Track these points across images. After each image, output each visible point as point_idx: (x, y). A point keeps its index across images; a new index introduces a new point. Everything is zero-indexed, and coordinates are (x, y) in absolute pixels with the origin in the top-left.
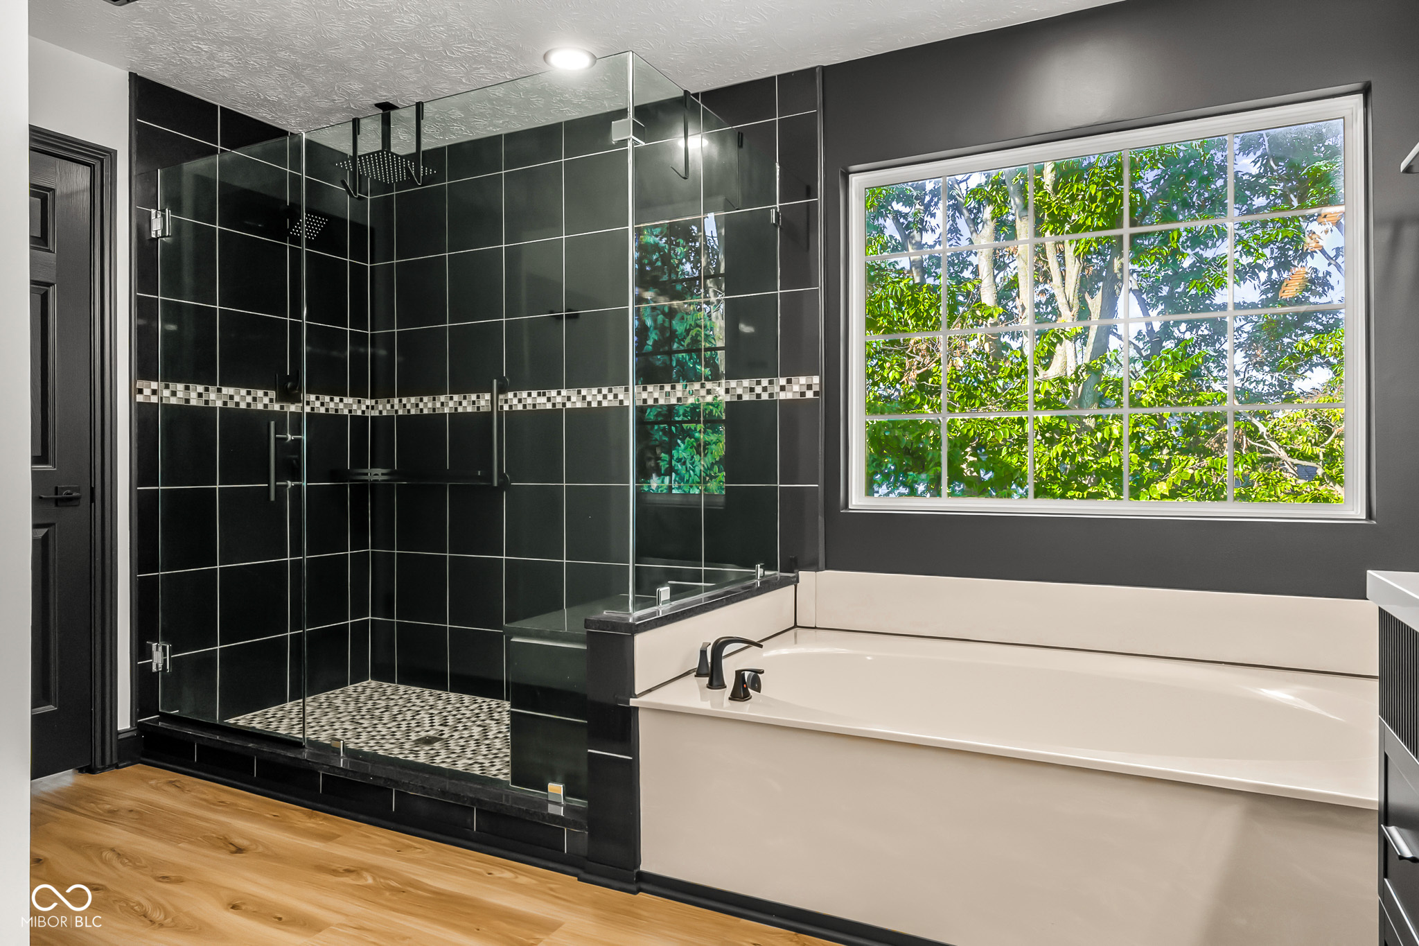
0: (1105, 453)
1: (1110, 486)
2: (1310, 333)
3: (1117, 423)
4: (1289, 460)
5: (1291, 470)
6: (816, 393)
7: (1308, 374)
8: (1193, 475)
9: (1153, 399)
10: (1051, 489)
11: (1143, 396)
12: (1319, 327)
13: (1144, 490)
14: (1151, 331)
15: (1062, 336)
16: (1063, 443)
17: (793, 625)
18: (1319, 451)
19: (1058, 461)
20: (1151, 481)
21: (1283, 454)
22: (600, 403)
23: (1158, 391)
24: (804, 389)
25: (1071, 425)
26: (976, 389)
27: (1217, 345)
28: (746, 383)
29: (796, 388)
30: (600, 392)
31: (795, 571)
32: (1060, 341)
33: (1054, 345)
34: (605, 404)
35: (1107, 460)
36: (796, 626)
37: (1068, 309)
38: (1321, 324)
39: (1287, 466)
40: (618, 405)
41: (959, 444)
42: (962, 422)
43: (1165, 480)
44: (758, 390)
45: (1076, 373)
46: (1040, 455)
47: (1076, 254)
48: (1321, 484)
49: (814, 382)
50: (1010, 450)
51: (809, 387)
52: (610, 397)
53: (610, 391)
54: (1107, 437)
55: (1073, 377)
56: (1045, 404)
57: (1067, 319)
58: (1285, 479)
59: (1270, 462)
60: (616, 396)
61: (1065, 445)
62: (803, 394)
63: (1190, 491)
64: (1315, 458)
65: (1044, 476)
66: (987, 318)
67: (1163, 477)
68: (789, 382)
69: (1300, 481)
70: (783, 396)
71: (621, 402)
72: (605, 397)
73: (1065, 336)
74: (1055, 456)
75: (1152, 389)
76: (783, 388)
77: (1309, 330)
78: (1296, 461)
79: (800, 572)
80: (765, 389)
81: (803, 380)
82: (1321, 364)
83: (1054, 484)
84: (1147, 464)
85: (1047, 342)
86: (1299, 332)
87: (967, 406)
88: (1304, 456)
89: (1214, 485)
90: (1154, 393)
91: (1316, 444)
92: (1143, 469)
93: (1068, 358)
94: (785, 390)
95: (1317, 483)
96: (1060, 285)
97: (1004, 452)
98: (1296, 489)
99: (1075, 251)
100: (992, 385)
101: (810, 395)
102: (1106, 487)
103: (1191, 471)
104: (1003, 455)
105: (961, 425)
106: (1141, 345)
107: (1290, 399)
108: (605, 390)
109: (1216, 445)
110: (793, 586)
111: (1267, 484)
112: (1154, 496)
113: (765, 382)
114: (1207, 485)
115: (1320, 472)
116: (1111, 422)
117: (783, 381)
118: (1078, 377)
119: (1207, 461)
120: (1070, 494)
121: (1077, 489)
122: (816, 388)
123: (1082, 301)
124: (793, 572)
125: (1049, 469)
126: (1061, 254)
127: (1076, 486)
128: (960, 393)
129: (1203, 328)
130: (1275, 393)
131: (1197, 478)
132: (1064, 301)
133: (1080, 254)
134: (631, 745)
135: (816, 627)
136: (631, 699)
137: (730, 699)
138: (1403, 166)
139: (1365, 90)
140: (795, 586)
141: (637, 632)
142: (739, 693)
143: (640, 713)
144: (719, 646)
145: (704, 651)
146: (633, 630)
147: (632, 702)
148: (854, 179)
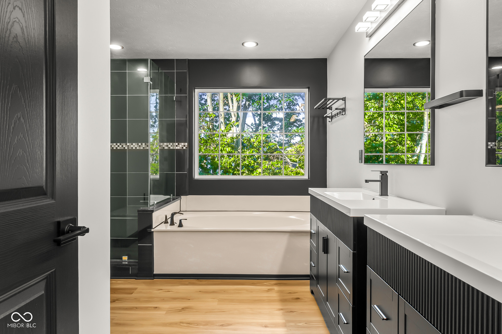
0: (244, 160)
1: (246, 170)
2: (295, 127)
3: (248, 151)
4: (290, 162)
5: (291, 165)
7: (295, 138)
8: (267, 167)
9: (257, 145)
10: (229, 171)
11: (255, 144)
12: (298, 125)
13: (255, 171)
14: (256, 124)
15: (233, 125)
18: (297, 160)
19: (232, 162)
20: (257, 168)
21: (289, 161)
22: (117, 148)
23: (259, 142)
25: (235, 152)
26: (208, 140)
27: (273, 128)
28: (166, 144)
29: (180, 146)
30: (117, 144)
32: (233, 127)
33: (231, 127)
34: (118, 148)
35: (245, 162)
36: (180, 211)
37: (234, 116)
38: (298, 124)
39: (290, 164)
40: (123, 149)
41: (203, 157)
42: (204, 150)
43: (260, 168)
44: (169, 146)
45: (236, 136)
46: (227, 161)
47: (237, 100)
48: (298, 169)
50: (218, 159)
51: (184, 146)
52: (120, 146)
53: (120, 144)
54: (245, 155)
55: (236, 137)
56: (228, 145)
57: (234, 119)
58: (289, 167)
59: (286, 163)
60: (122, 146)
61: (234, 158)
62: (183, 148)
63: (266, 171)
64: (296, 162)
65: (228, 167)
66: (210, 117)
67: (260, 167)
68: (178, 144)
69: (293, 168)
70: (176, 148)
72: (118, 146)
73: (234, 125)
75: (257, 142)
76: (177, 146)
77: (295, 126)
78: (292, 163)
79: (182, 196)
80: (171, 146)
81: (183, 144)
82: (298, 136)
83: (230, 169)
84: (256, 163)
85: (229, 127)
86: (293, 126)
87: (205, 145)
88: (294, 161)
89: (272, 169)
90: (258, 143)
91: (297, 158)
92: (255, 165)
93: (235, 131)
95: (297, 168)
96: (232, 109)
97: (216, 160)
98: (292, 170)
99: (236, 100)
100: (213, 139)
102: (245, 170)
103: (267, 166)
104: (216, 161)
105: (203, 151)
106: (252, 127)
107: (290, 146)
108: (118, 144)
109: (273, 158)
111: (285, 169)
112: (258, 173)
113: (171, 144)
114: (270, 169)
115: (297, 165)
116: (246, 151)
118: (237, 137)
119: (271, 163)
120: (235, 172)
121: (237, 171)
123: (238, 114)
125: (229, 165)
126: (232, 100)
127: (237, 170)
128: (203, 141)
129: (269, 123)
130: (287, 143)
131: (268, 167)
132: (233, 114)
133: (238, 100)
134: (152, 242)
135: (186, 211)
136: (152, 229)
137: (178, 227)
138: (315, 107)
139: (309, 88)
140: (180, 200)
141: (153, 212)
142: (181, 225)
143: (154, 233)
144: (173, 215)
145: (166, 217)
146: (152, 211)
147: (152, 230)
148: (196, 90)
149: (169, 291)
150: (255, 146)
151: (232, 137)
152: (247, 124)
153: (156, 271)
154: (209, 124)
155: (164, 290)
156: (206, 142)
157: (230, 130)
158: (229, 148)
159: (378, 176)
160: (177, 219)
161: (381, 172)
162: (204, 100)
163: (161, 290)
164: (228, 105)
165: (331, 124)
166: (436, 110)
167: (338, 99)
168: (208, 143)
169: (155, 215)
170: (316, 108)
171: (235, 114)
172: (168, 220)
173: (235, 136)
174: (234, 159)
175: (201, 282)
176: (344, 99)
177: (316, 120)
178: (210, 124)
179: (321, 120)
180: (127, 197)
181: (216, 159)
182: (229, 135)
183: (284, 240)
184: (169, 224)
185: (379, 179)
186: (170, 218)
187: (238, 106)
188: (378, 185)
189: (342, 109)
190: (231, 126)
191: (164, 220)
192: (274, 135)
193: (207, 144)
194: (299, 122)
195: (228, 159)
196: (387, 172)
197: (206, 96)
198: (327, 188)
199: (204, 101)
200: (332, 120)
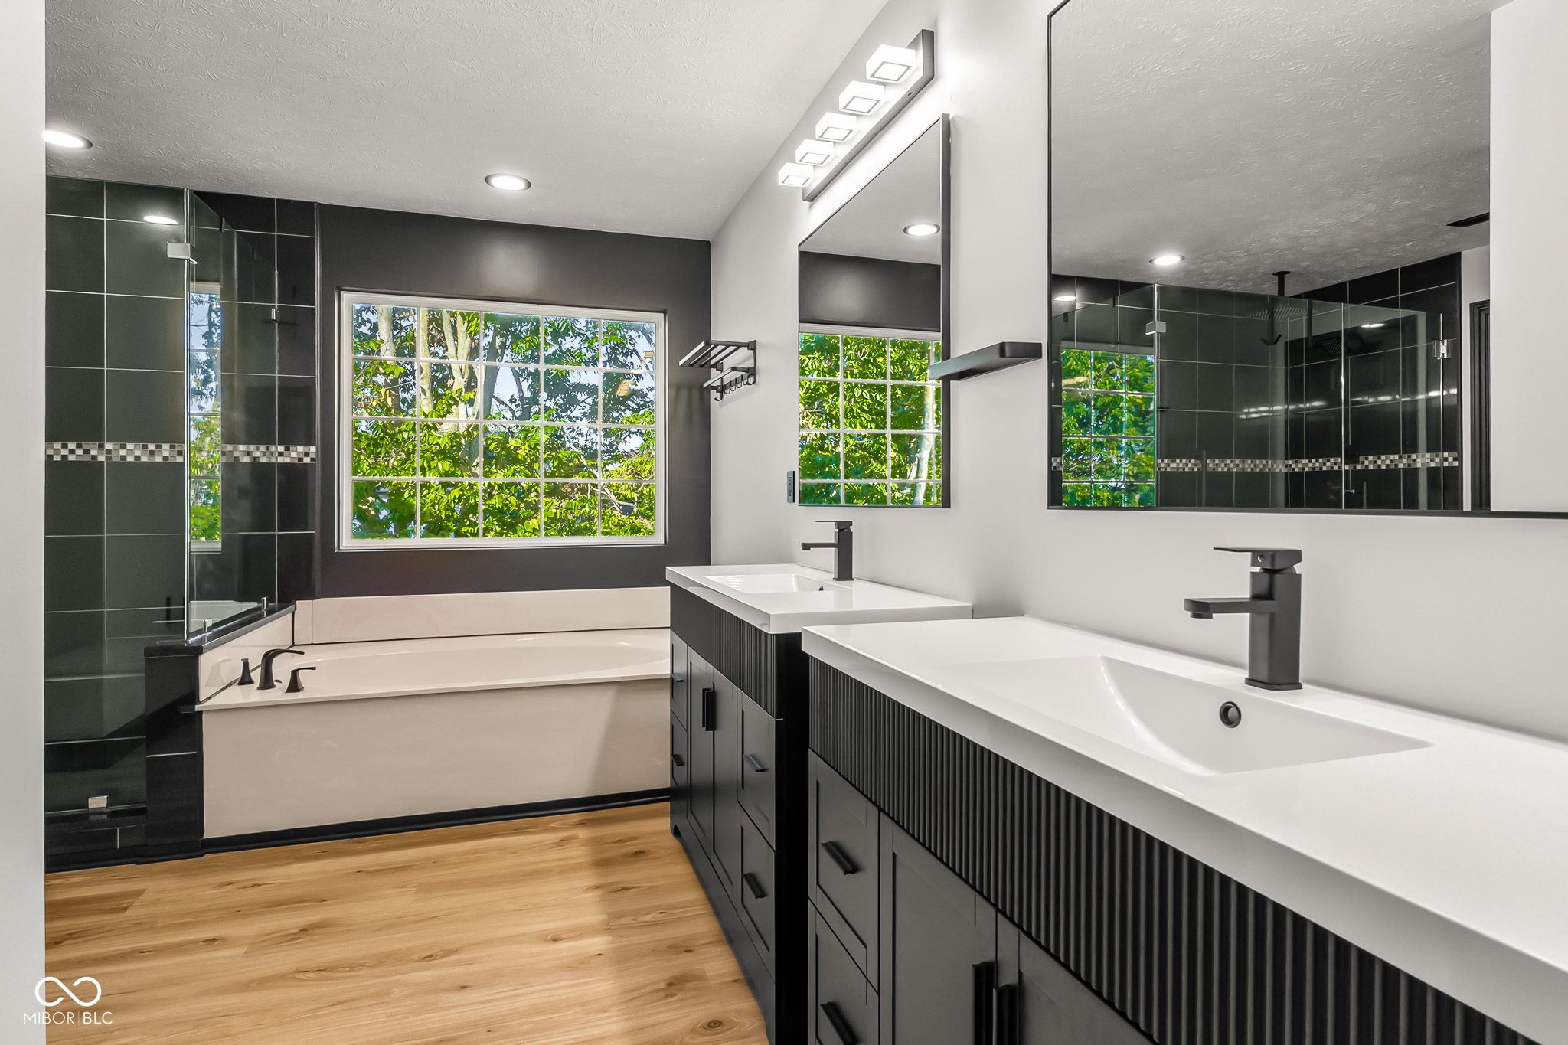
0: (491, 496)
1: (496, 523)
2: (630, 410)
3: (500, 472)
4: (617, 501)
5: (618, 509)
7: (628, 439)
8: (556, 513)
9: (527, 454)
10: (446, 526)
11: (520, 452)
12: (635, 406)
13: (520, 525)
14: (522, 398)
15: (458, 399)
16: (459, 488)
18: (635, 495)
19: (454, 502)
20: (525, 519)
21: (613, 497)
23: (531, 448)
25: (464, 473)
26: (382, 439)
27: (569, 412)
28: (243, 448)
30: (64, 446)
31: (294, 601)
32: (456, 403)
33: (450, 405)
34: (72, 458)
35: (493, 502)
36: (293, 645)
37: (461, 375)
38: (636, 404)
39: (615, 506)
41: (365, 488)
42: (368, 468)
43: (536, 518)
45: (467, 429)
46: (439, 498)
48: (636, 519)
50: (412, 493)
54: (492, 483)
55: (466, 433)
56: (441, 454)
57: (459, 383)
58: (614, 515)
59: (606, 503)
61: (461, 490)
63: (553, 525)
64: (632, 500)
65: (443, 516)
66: (389, 375)
67: (534, 515)
68: (287, 449)
69: (623, 516)
70: (280, 460)
73: (461, 400)
74: (452, 498)
75: (526, 446)
76: (281, 454)
77: (628, 407)
78: (621, 502)
79: (298, 602)
80: (263, 454)
82: (635, 433)
83: (449, 521)
84: (523, 505)
85: (445, 403)
86: (623, 408)
87: (373, 454)
88: (625, 499)
89: (569, 520)
90: (528, 449)
91: (633, 491)
92: (519, 509)
93: (461, 418)
94: (283, 456)
95: (634, 517)
96: (454, 355)
97: (406, 495)
98: (621, 522)
99: (467, 330)
100: (398, 436)
102: (493, 524)
103: (554, 511)
104: (405, 497)
105: (367, 470)
106: (513, 407)
107: (616, 458)
109: (570, 490)
110: (291, 614)
111: (603, 519)
112: (528, 530)
113: (263, 448)
114: (563, 521)
115: (635, 510)
116: (495, 471)
117: (281, 448)
118: (468, 432)
119: (564, 503)
120: (464, 530)
121: (469, 526)
123: (471, 368)
124: (291, 602)
125: (446, 510)
126: (454, 328)
127: (468, 523)
128: (367, 442)
129: (558, 398)
130: (607, 451)
131: (558, 515)
132: (458, 369)
133: (471, 332)
134: (196, 742)
135: (312, 644)
136: (196, 706)
137: (287, 691)
138: (681, 363)
139: (664, 312)
140: (293, 613)
141: (202, 653)
142: (294, 686)
143: (204, 717)
144: (269, 658)
145: (246, 664)
146: (198, 651)
147: (198, 708)
148: (345, 295)
149: (259, 885)
150: (520, 457)
151: (454, 434)
152: (497, 399)
153: (213, 829)
154: (385, 394)
155: (240, 885)
156: (376, 445)
157: (448, 412)
158: (447, 463)
159: (830, 535)
160: (281, 669)
161: (839, 524)
162: (368, 325)
163: (231, 883)
164: (441, 342)
165: (721, 406)
166: (952, 382)
167: (739, 346)
168: (381, 447)
169: (206, 661)
170: (682, 365)
171: (463, 369)
172: (251, 674)
173: (462, 430)
174: (462, 493)
175: (363, 844)
176: (752, 346)
177: (684, 393)
178: (388, 393)
179: (696, 394)
180: (106, 610)
181: (407, 492)
182: (446, 427)
183: (602, 704)
184: (257, 684)
185: (832, 541)
186: (260, 668)
187: (471, 347)
188: (830, 556)
189: (747, 370)
190: (452, 403)
191: (239, 674)
192: (573, 430)
193: (379, 450)
194: (638, 398)
195: (441, 492)
196: (850, 523)
197: (375, 316)
198: (710, 565)
199: (370, 329)
200: (722, 396)
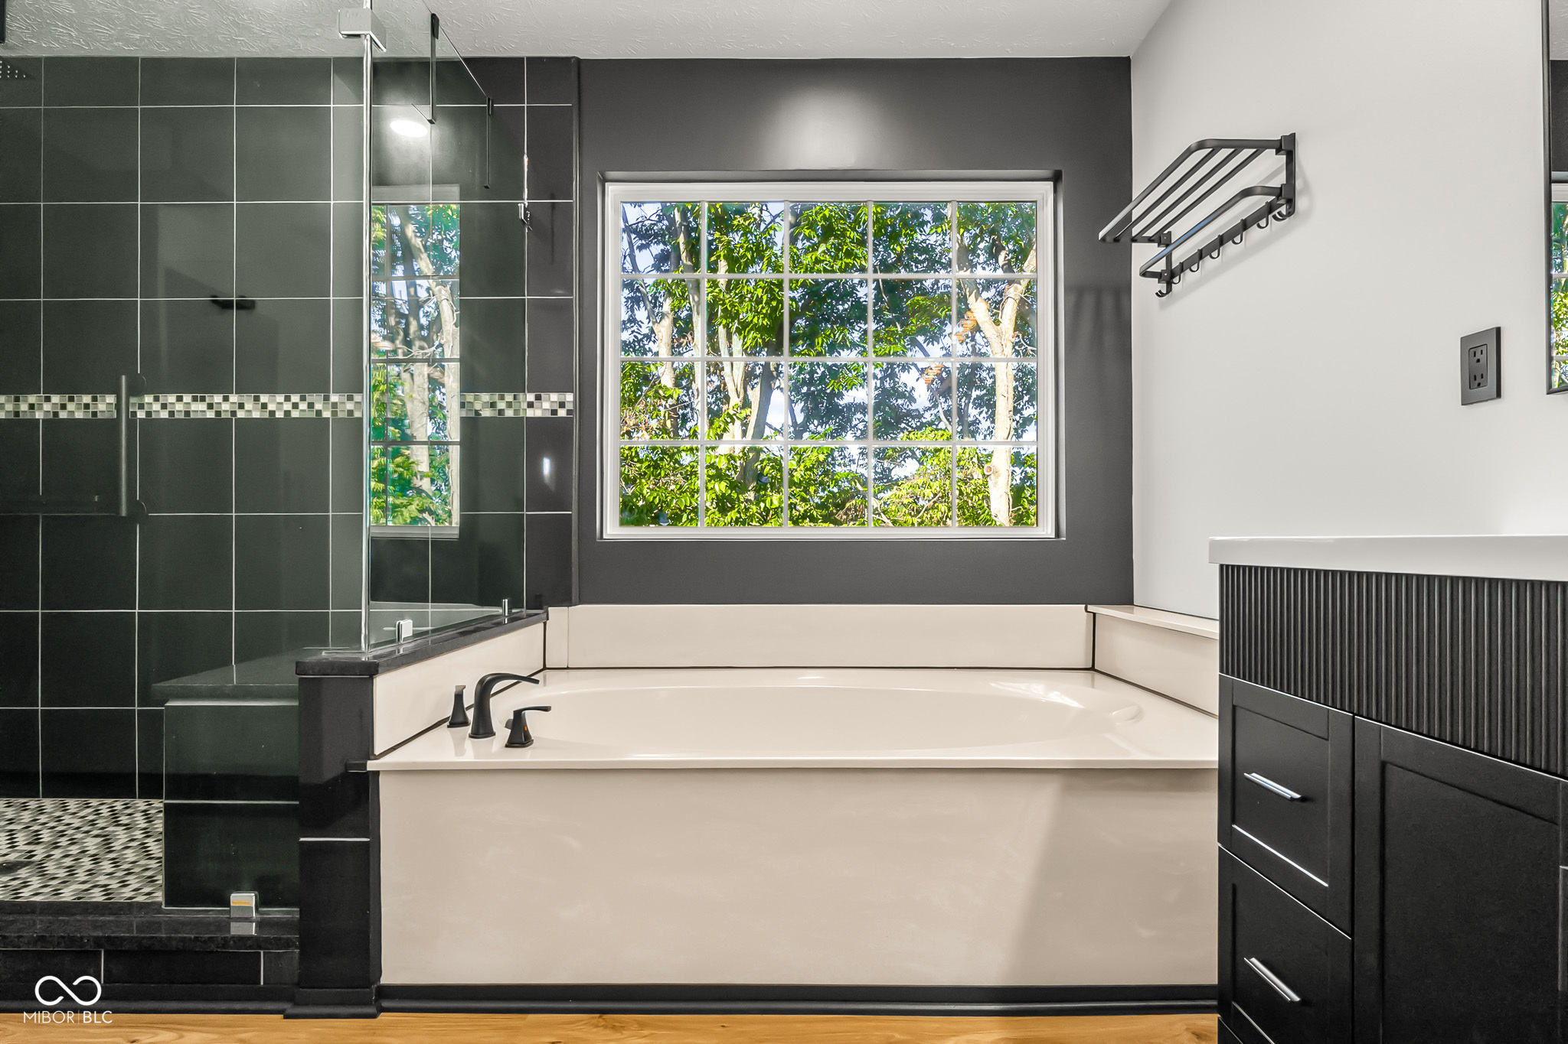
6: (569, 412)
9: (802, 476)
11: (795, 474)
14: (795, 423)
15: (734, 417)
16: (736, 510)
17: (542, 667)
22: (287, 413)
23: (805, 470)
24: (556, 407)
25: (740, 496)
26: (662, 459)
28: (486, 397)
29: (546, 405)
30: (287, 399)
31: (545, 607)
32: (733, 421)
33: (727, 423)
34: (295, 414)
36: (545, 668)
37: (736, 396)
40: (315, 416)
42: (648, 491)
44: (501, 405)
45: (743, 451)
47: (745, 347)
49: (567, 400)
50: (690, 517)
51: (562, 405)
52: (303, 406)
53: (303, 399)
54: (768, 506)
55: (741, 455)
56: (717, 477)
57: (736, 403)
60: (311, 405)
61: (737, 512)
62: (554, 412)
66: (668, 398)
68: (538, 398)
70: (530, 413)
71: (319, 413)
72: (295, 406)
73: (737, 417)
74: (729, 520)
75: (801, 468)
76: (531, 405)
79: (550, 609)
80: (509, 405)
81: (554, 397)
85: (722, 421)
87: (653, 476)
90: (802, 471)
93: (738, 438)
94: (533, 407)
96: (730, 373)
99: (743, 345)
100: (676, 456)
101: (562, 413)
106: (788, 434)
108: (295, 398)
110: (542, 624)
113: (509, 397)
116: (771, 494)
117: (531, 397)
118: (745, 454)
122: (569, 406)
123: (746, 390)
124: (542, 609)
132: (734, 388)
135: (568, 668)
136: (370, 762)
139: (1056, 177)
140: (546, 620)
143: (381, 779)
145: (460, 695)
146: (372, 670)
147: (371, 766)
148: (610, 189)
150: (796, 480)
151: (731, 455)
152: (770, 425)
154: (664, 416)
156: (656, 466)
157: (725, 430)
158: (723, 484)
168: (661, 468)
171: (739, 389)
173: (738, 453)
174: (738, 516)
178: (667, 415)
181: (685, 516)
182: (723, 449)
187: (747, 365)
189: (1279, 191)
190: (729, 420)
193: (659, 471)
194: (913, 419)
195: (718, 515)
200: (1170, 287)
